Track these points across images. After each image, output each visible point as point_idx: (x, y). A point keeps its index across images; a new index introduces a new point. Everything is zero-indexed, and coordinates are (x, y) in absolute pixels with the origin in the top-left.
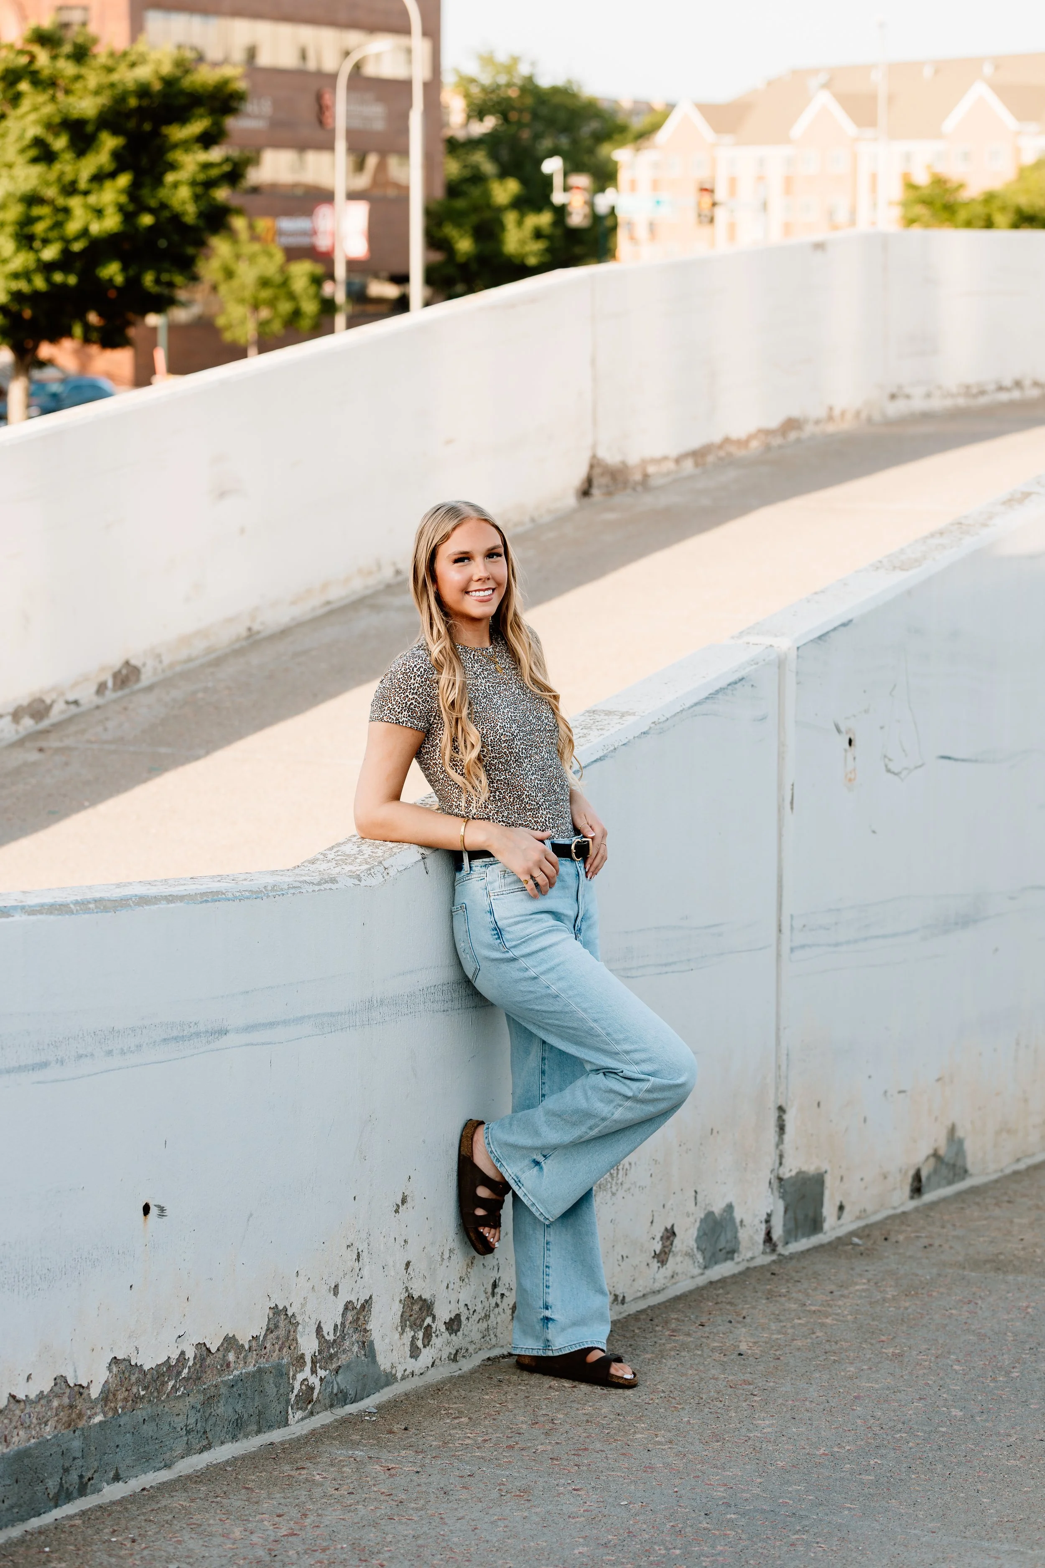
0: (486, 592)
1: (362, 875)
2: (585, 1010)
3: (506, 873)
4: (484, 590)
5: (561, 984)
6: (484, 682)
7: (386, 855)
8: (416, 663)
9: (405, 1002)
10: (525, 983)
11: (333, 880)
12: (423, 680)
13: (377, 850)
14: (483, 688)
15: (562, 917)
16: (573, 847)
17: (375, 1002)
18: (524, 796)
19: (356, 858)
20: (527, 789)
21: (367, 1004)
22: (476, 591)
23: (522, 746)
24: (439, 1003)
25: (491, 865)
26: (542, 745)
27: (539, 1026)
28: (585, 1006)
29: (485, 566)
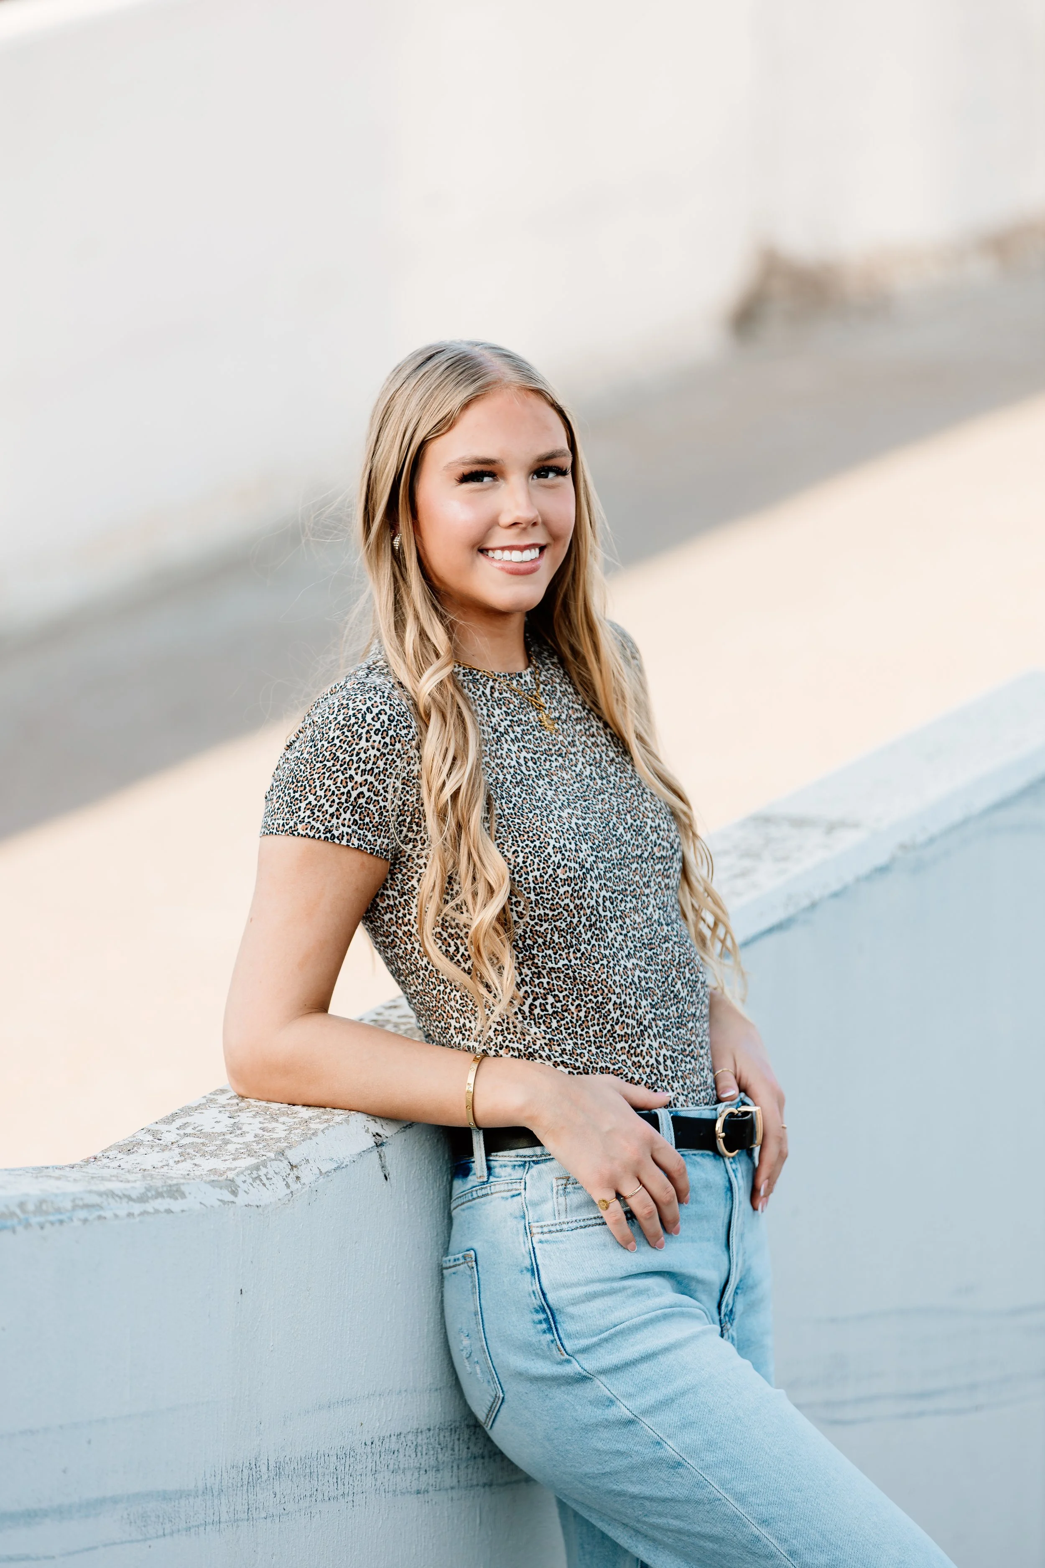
0: (527, 552)
1: (239, 1181)
2: (741, 1498)
3: (568, 1182)
4: (522, 549)
5: (690, 1438)
6: (514, 748)
7: (294, 1138)
8: (369, 704)
9: (332, 1469)
10: (605, 1434)
11: (175, 1192)
12: (388, 740)
13: (274, 1124)
14: (513, 763)
15: (693, 1285)
16: (719, 1126)
17: (264, 1469)
18: (610, 1006)
19: (227, 1142)
20: (618, 990)
21: (246, 1472)
22: (503, 549)
23: (603, 893)
24: (408, 1474)
25: (536, 1163)
26: (647, 891)
27: (637, 1532)
28: (741, 1488)
29: (529, 494)
